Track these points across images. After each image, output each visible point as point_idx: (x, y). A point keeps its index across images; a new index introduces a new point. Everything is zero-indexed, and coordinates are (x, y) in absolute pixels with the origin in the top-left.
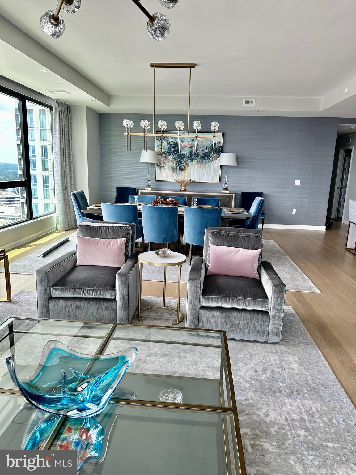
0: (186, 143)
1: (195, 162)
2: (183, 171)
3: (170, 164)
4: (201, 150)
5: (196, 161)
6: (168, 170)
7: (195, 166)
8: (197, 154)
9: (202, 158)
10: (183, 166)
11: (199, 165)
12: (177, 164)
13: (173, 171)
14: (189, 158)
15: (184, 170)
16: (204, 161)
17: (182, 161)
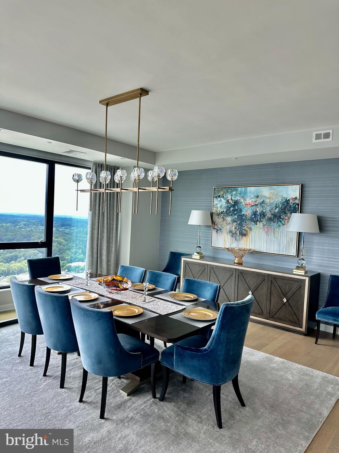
0: (249, 201)
1: (260, 225)
2: (244, 237)
3: (228, 227)
4: (268, 208)
5: (261, 223)
6: (225, 234)
7: (261, 230)
8: (263, 215)
9: (270, 219)
10: (245, 230)
11: (266, 229)
12: (236, 227)
13: (232, 236)
14: (252, 220)
15: (245, 235)
16: (272, 223)
17: (243, 223)
